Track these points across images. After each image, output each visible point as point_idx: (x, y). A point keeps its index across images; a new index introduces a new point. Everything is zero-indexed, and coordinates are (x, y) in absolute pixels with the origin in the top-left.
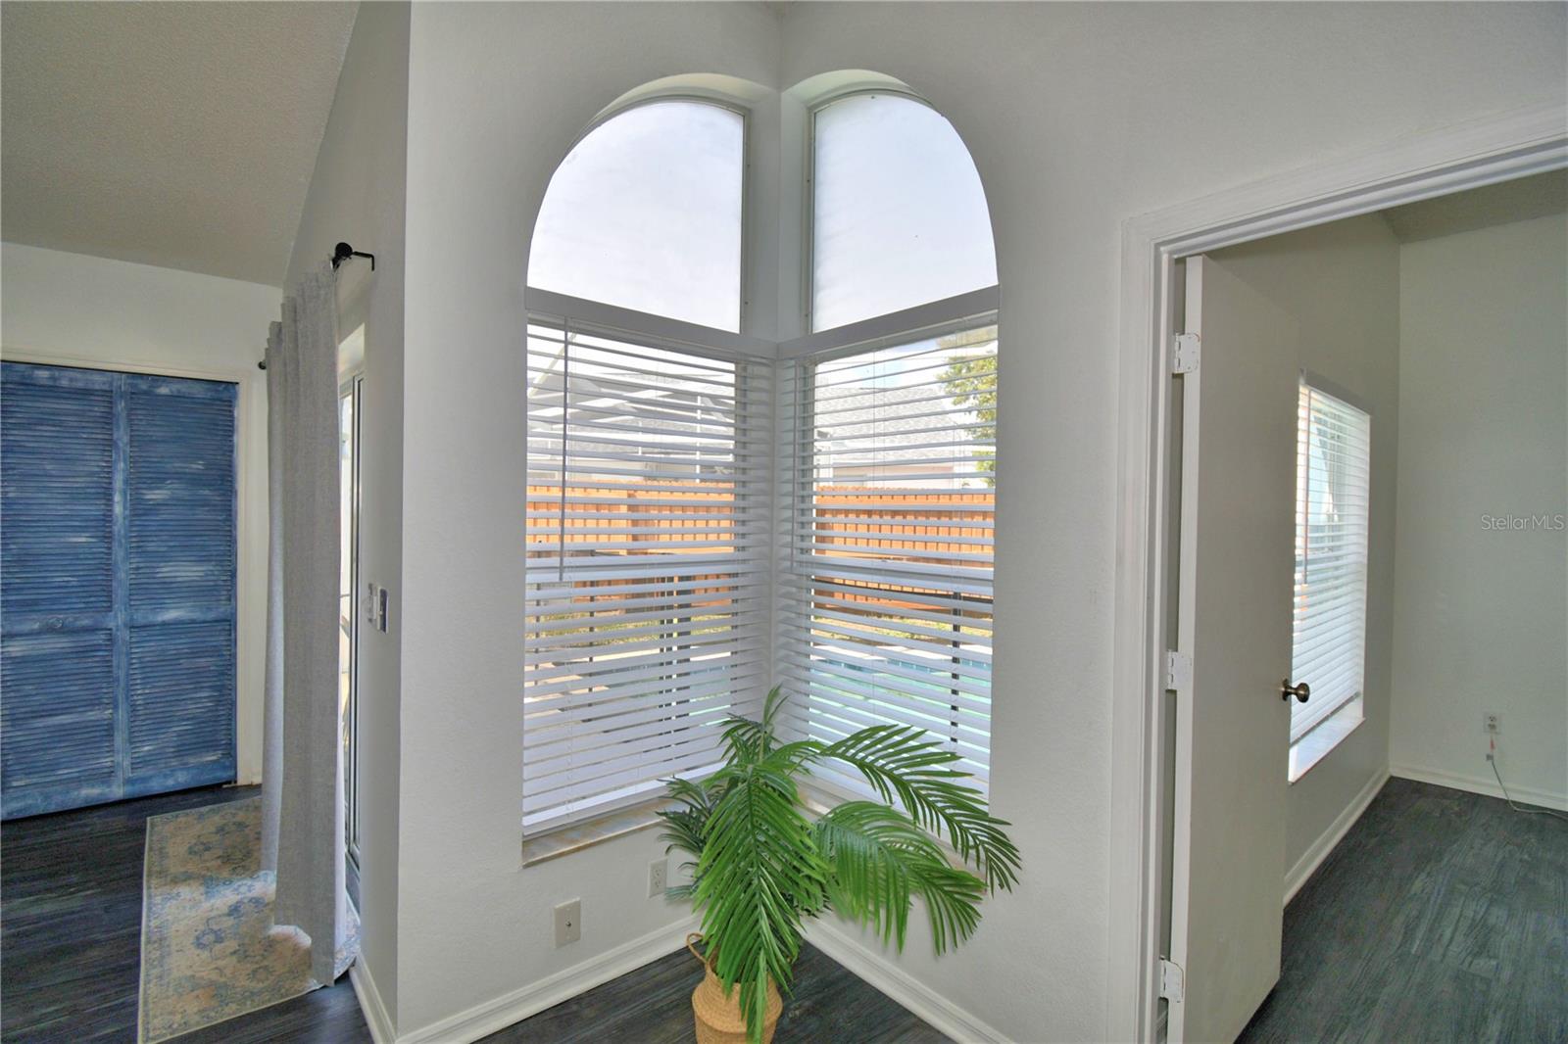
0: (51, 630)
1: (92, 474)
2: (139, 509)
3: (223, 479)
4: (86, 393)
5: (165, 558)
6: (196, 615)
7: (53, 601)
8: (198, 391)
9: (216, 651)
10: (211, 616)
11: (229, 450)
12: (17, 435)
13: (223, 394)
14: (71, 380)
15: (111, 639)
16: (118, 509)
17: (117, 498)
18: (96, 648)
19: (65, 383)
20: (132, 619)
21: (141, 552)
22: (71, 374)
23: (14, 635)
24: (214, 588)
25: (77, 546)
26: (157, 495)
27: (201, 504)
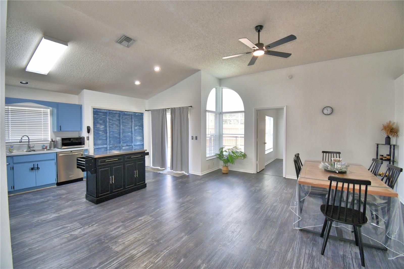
0: (127, 145)
1: (130, 125)
2: (135, 130)
3: (142, 126)
4: (129, 115)
5: (137, 136)
7: (127, 142)
8: (140, 114)
10: (141, 144)
11: (143, 122)
12: (124, 121)
13: (142, 115)
14: (129, 113)
16: (133, 130)
17: (133, 128)
18: (131, 148)
19: (128, 114)
21: (135, 135)
22: (128, 112)
23: (123, 146)
24: (141, 140)
25: (129, 135)
26: (136, 128)
27: (140, 129)
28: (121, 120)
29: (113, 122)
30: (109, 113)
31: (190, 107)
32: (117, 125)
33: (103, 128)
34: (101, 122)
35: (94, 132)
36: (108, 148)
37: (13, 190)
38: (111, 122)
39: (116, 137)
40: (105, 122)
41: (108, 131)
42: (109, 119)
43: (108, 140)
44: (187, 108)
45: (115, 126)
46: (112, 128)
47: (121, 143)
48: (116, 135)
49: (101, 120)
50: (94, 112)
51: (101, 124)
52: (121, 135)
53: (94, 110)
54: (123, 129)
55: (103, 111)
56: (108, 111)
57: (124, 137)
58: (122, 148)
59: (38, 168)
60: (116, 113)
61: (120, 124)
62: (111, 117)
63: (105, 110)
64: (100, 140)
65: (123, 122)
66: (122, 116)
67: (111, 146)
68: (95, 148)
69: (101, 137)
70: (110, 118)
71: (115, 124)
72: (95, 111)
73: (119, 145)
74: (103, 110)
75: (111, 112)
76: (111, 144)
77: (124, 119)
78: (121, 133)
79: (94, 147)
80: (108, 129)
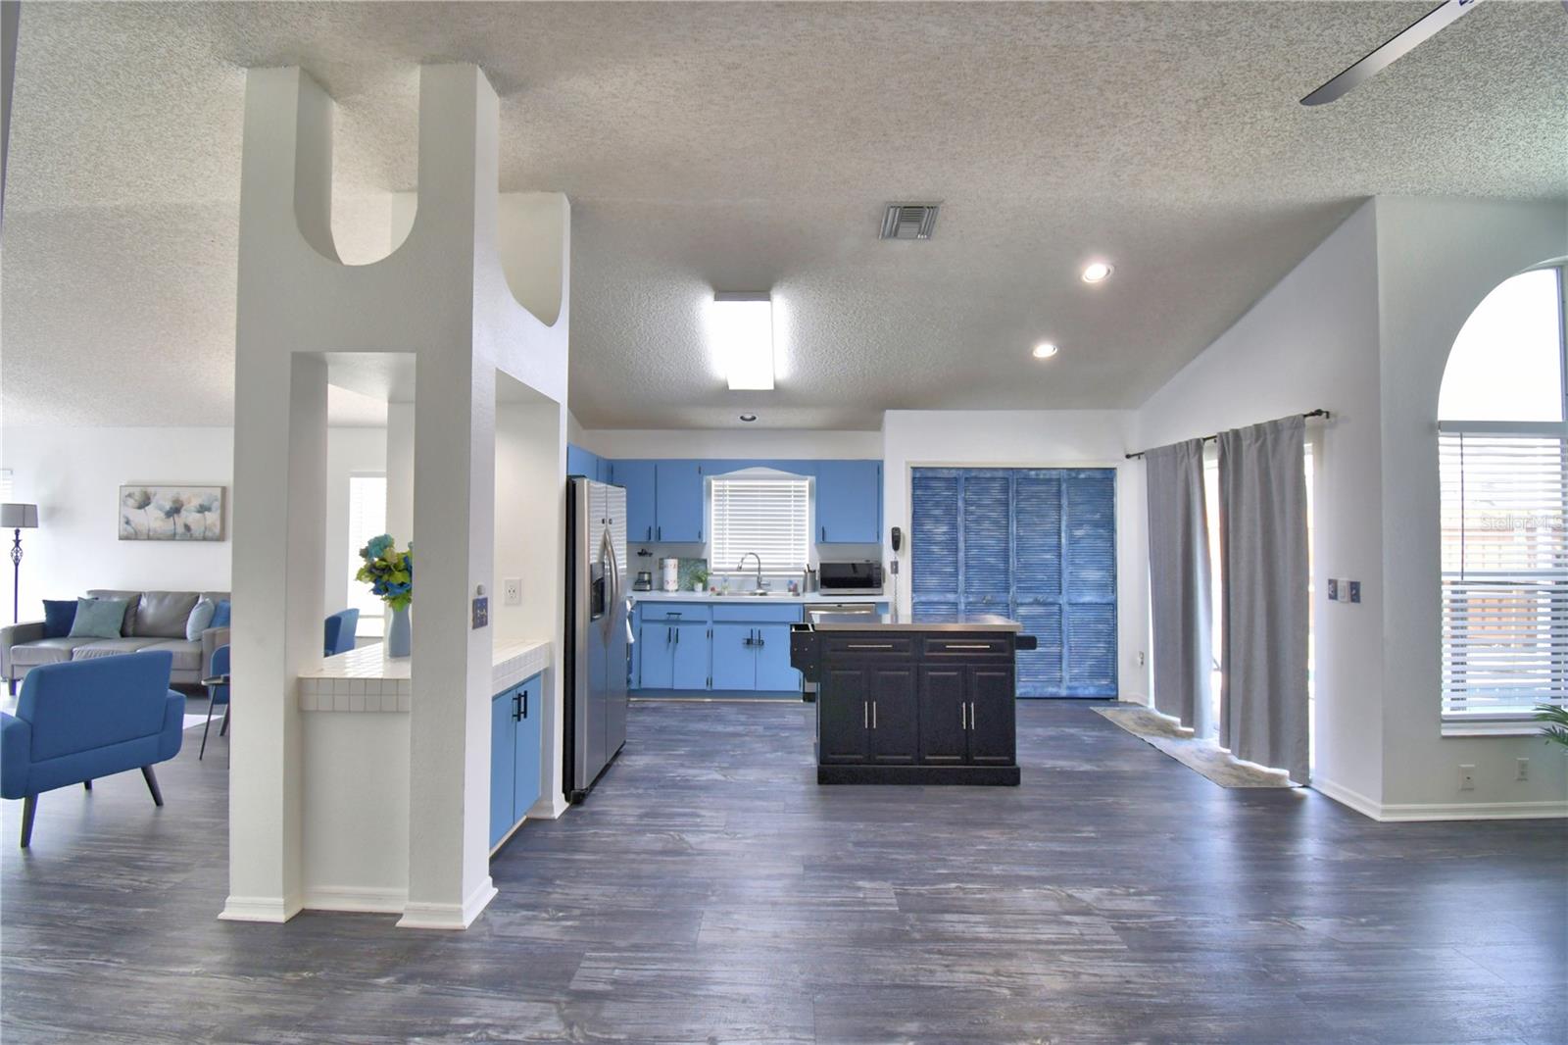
0: (1037, 603)
1: (1053, 523)
2: (1073, 541)
3: (1108, 524)
4: (1048, 481)
5: (1082, 567)
6: (1098, 600)
7: (1038, 588)
8: (1098, 475)
9: (1106, 621)
10: (1104, 601)
11: (1111, 506)
12: (1023, 504)
13: (1109, 476)
14: (1044, 475)
15: (1061, 610)
16: (1063, 540)
17: (1063, 535)
18: (1054, 614)
19: (1041, 477)
20: (1070, 600)
21: (1073, 564)
22: (1044, 472)
23: (1022, 604)
24: (1106, 585)
25: (1046, 560)
26: (1079, 533)
27: (1100, 537)
28: (1011, 502)
29: (979, 512)
30: (966, 479)
31: (1312, 414)
32: (996, 522)
33: (945, 533)
34: (937, 512)
35: (914, 545)
36: (962, 607)
37: (709, 689)
38: (972, 513)
39: (992, 569)
40: (951, 512)
41: (961, 545)
42: (967, 502)
43: (961, 578)
44: (1297, 423)
45: (986, 525)
46: (977, 533)
47: (1013, 589)
48: (992, 560)
49: (937, 504)
50: (914, 479)
51: (937, 520)
52: (1011, 560)
53: (914, 475)
54: (1019, 538)
55: (945, 474)
56: (961, 473)
57: (1026, 566)
58: (1014, 611)
59: (761, 643)
60: (993, 479)
61: (1007, 516)
62: (975, 493)
63: (953, 471)
64: (932, 573)
65: (1019, 512)
66: (1015, 486)
67: (971, 600)
68: (916, 600)
69: (936, 566)
70: (970, 496)
71: (989, 517)
72: (918, 475)
73: (1002, 597)
74: (945, 471)
75: (973, 474)
76: (972, 593)
77: (1026, 500)
78: (1011, 553)
79: (913, 599)
80: (961, 538)
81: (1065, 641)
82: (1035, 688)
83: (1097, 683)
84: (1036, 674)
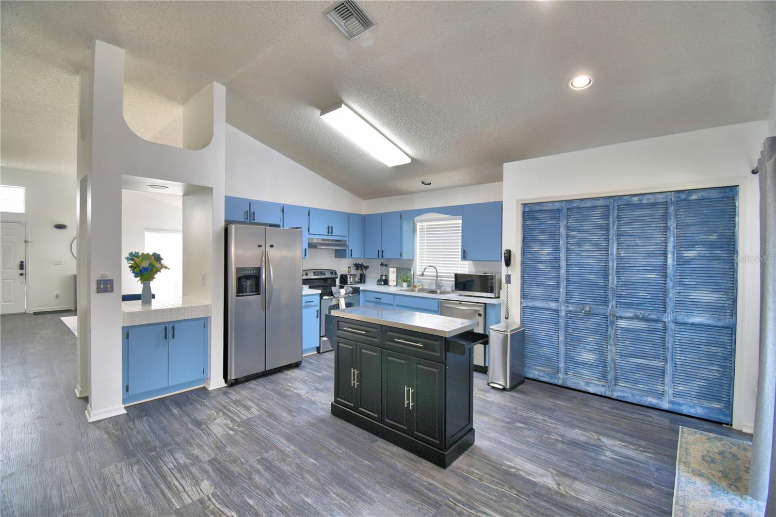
0: (636, 318)
1: (657, 244)
2: (681, 262)
3: (729, 244)
4: (653, 205)
5: (694, 288)
6: (710, 322)
7: (640, 304)
8: (714, 195)
9: (722, 345)
10: (720, 324)
12: (624, 228)
13: (729, 194)
14: (648, 199)
15: (665, 328)
16: (670, 261)
17: (670, 256)
18: (657, 330)
19: (645, 201)
20: (676, 319)
21: (681, 284)
22: (648, 197)
23: (621, 318)
24: (723, 308)
25: (649, 279)
26: (689, 254)
27: (717, 258)
28: (611, 227)
29: (580, 236)
30: (568, 209)
32: (596, 245)
33: (549, 254)
34: (542, 237)
35: (523, 263)
36: (563, 314)
38: (573, 237)
39: (592, 285)
40: (554, 237)
41: (563, 264)
42: (568, 228)
43: (562, 290)
45: (587, 247)
46: (578, 254)
47: (612, 303)
48: (592, 277)
49: (543, 232)
50: (524, 212)
51: (543, 243)
52: (610, 278)
53: (524, 209)
54: (620, 258)
55: (550, 207)
56: (563, 204)
57: (627, 284)
58: (612, 323)
60: (594, 207)
61: (607, 240)
62: (576, 221)
63: (557, 204)
64: (538, 285)
65: (619, 235)
66: (616, 212)
67: (571, 309)
68: (524, 304)
69: (541, 279)
70: (571, 223)
71: (589, 241)
72: (527, 209)
73: (601, 309)
74: (549, 204)
75: (575, 205)
76: (573, 303)
77: (626, 224)
78: (611, 272)
79: (521, 303)
80: (563, 257)
81: (669, 358)
82: (633, 395)
83: (706, 404)
84: (636, 382)
